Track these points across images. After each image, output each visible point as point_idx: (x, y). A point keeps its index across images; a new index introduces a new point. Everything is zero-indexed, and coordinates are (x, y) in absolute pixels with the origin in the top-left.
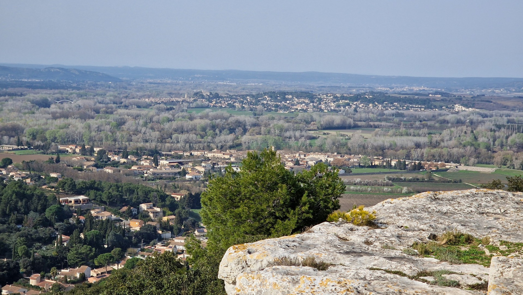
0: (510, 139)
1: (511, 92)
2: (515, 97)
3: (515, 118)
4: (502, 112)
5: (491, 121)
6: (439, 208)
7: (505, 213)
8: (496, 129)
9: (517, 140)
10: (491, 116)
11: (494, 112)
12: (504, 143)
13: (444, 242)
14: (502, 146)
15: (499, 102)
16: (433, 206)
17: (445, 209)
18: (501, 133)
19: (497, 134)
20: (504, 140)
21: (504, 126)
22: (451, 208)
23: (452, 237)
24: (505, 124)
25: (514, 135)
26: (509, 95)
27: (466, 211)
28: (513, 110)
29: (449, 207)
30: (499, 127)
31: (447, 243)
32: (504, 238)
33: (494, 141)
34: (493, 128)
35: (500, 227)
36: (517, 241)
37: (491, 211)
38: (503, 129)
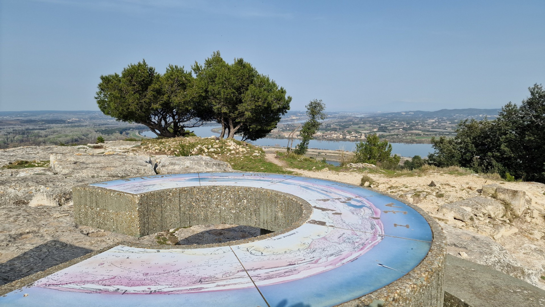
0: (15, 138)
1: (13, 117)
2: (15, 120)
3: (17, 129)
4: (9, 126)
5: (4, 131)
6: (9, 154)
7: (38, 153)
8: (7, 134)
9: (19, 138)
10: (4, 128)
11: (5, 127)
12: (13, 140)
13: (16, 164)
14: (12, 141)
15: (8, 122)
16: (6, 154)
17: (12, 154)
18: (11, 136)
19: (8, 136)
20: (13, 139)
21: (11, 133)
22: (14, 154)
23: (19, 162)
24: (12, 131)
25: (17, 136)
26: (12, 119)
27: (21, 154)
28: (15, 125)
29: (13, 153)
30: (9, 133)
31: (18, 164)
32: (41, 160)
33: (7, 139)
34: (6, 134)
35: (38, 157)
36: (47, 160)
37: (32, 153)
38: (11, 134)
